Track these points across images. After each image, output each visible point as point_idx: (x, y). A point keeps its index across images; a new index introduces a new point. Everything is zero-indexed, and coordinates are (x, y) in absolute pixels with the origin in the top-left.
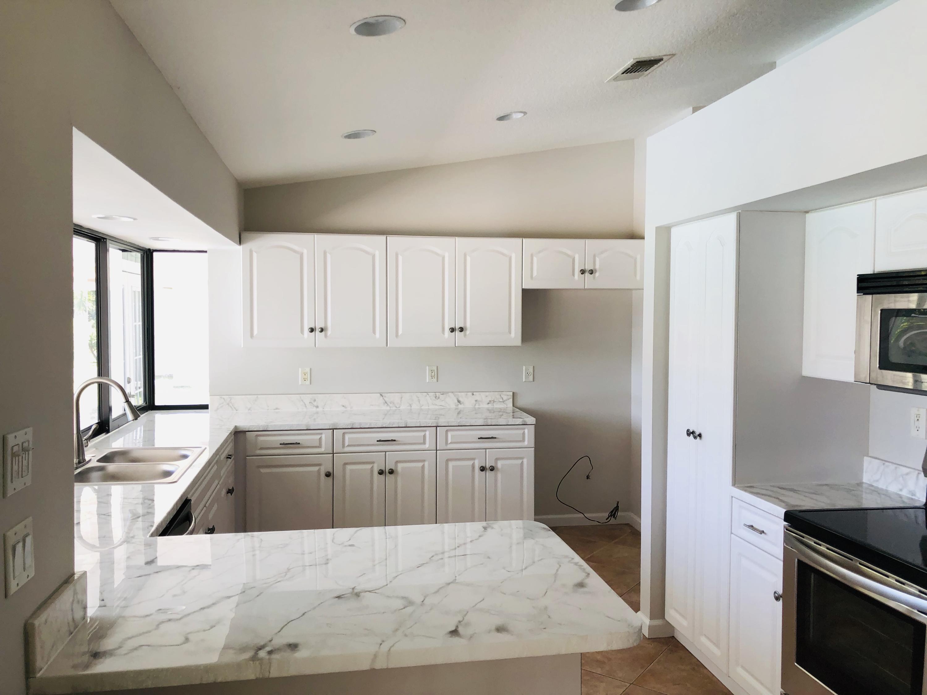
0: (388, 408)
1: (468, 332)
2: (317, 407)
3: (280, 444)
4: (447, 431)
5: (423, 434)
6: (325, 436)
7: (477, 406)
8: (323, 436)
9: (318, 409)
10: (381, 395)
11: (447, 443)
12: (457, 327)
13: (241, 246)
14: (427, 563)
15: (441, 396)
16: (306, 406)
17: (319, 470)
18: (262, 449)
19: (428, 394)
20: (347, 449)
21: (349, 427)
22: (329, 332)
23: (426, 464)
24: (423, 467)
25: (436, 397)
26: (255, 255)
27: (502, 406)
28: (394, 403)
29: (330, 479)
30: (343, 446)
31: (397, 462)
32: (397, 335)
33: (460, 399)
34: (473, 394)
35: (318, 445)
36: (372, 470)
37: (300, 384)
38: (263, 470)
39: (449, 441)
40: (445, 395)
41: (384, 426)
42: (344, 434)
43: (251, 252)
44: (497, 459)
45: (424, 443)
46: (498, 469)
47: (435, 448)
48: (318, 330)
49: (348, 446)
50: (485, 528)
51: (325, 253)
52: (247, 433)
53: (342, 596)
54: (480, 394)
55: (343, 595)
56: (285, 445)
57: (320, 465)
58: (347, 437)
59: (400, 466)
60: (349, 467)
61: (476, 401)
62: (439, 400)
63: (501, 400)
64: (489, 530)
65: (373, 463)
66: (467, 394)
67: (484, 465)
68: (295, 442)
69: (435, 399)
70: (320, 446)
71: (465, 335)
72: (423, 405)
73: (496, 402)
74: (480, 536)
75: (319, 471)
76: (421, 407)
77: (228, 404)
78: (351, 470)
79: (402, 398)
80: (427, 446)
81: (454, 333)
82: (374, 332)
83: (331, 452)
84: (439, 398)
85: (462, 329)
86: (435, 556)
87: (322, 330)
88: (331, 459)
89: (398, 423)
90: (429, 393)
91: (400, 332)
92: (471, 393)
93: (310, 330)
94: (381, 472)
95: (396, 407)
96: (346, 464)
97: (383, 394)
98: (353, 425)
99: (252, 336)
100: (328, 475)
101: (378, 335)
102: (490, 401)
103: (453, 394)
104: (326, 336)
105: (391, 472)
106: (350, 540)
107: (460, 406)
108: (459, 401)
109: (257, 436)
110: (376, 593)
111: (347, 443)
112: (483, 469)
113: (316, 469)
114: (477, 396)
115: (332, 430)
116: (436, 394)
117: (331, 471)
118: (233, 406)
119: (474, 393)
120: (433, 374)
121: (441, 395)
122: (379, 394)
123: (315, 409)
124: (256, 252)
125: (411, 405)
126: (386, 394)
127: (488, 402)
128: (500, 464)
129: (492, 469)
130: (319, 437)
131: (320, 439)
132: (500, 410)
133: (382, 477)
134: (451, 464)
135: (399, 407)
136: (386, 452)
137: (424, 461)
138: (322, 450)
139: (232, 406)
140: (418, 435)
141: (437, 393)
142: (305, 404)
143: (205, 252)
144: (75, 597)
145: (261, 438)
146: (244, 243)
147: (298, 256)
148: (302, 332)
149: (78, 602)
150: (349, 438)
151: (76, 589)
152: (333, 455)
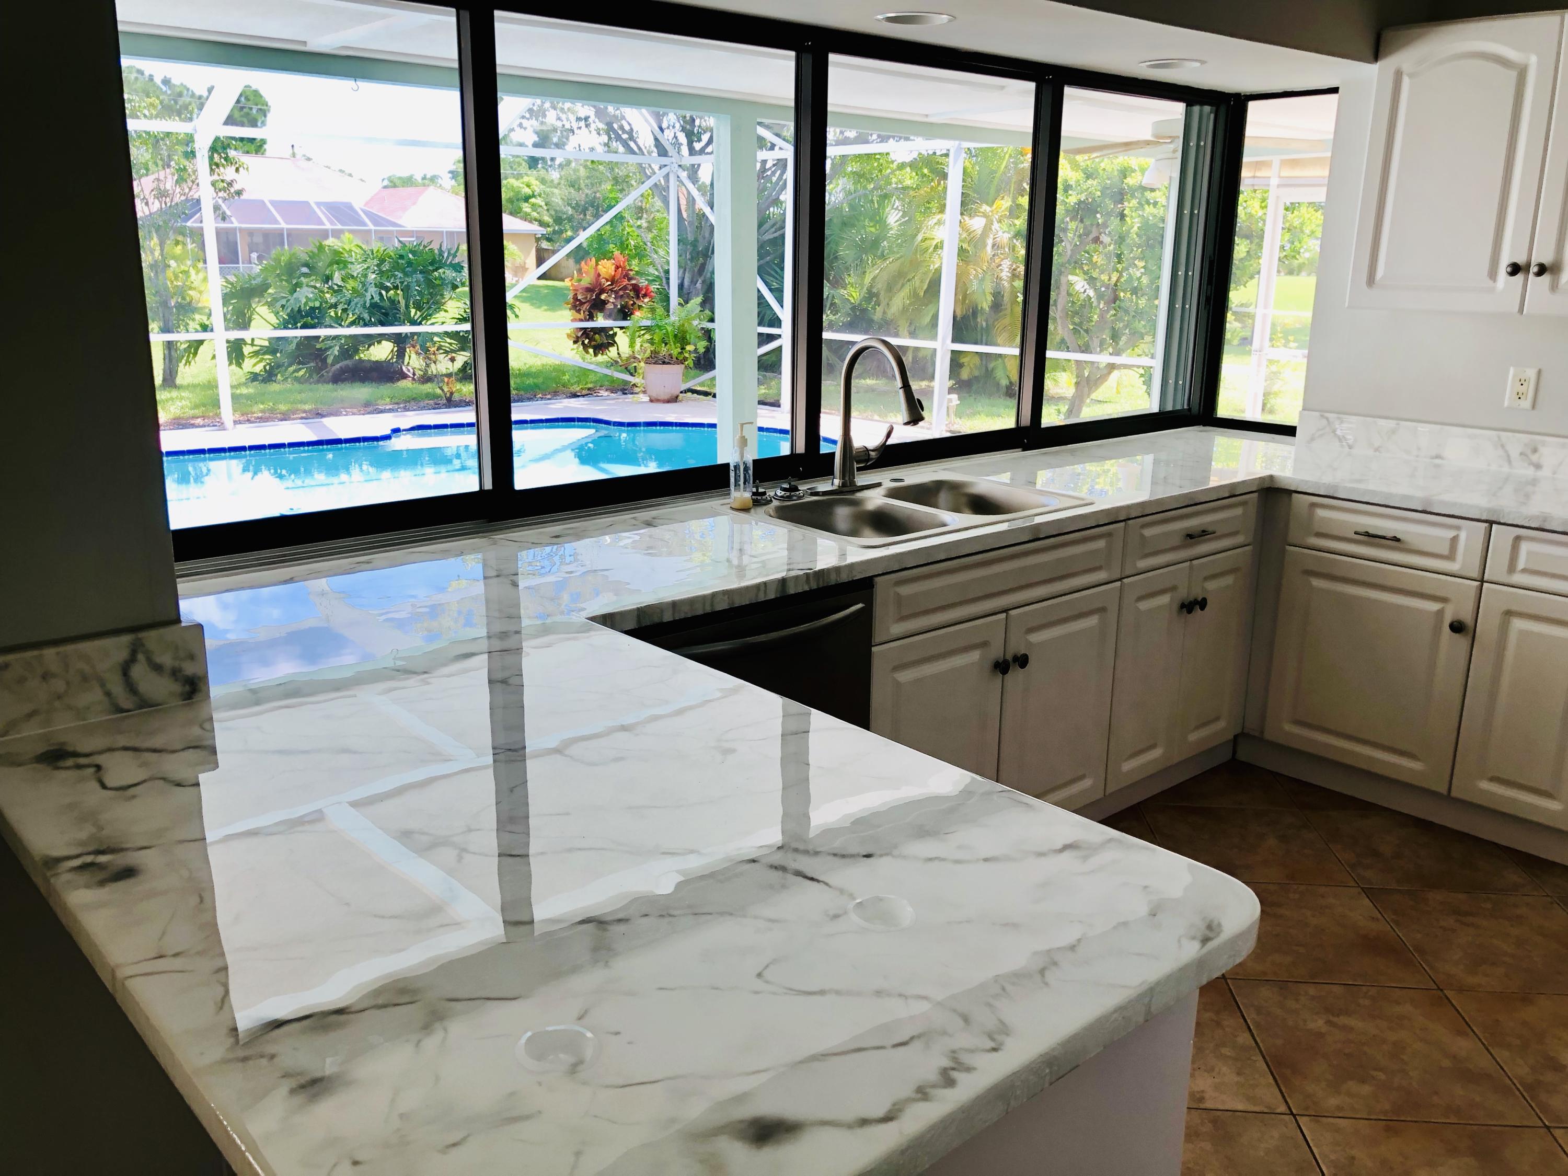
3: (1356, 533)
6: (1471, 536)
8: (1463, 536)
13: (1378, 63)
16: (1509, 462)
18: (1320, 535)
20: (1518, 578)
21: (1533, 526)
22: (1565, 277)
26: (1406, 82)
29: (1461, 642)
30: (1512, 568)
35: (1446, 552)
37: (1506, 404)
38: (1317, 583)
42: (1518, 539)
43: (1398, 75)
48: (1534, 269)
49: (1524, 571)
52: (1295, 495)
56: (1371, 537)
57: (1444, 600)
58: (1524, 547)
60: (1518, 624)
68: (1390, 535)
70: (1451, 557)
75: (1440, 613)
77: (1334, 432)
78: (1523, 633)
83: (1475, 574)
87: (1542, 270)
88: (1473, 594)
93: (1509, 269)
96: (1509, 614)
98: (1544, 521)
99: (1371, 280)
100: (1457, 627)
109: (1313, 505)
111: (1521, 564)
113: (1434, 607)
115: (1486, 525)
117: (1467, 618)
124: (1411, 76)
130: (1452, 534)
131: (1454, 540)
138: (1454, 567)
142: (1508, 456)
143: (1335, 90)
144: (141, 657)
145: (1321, 513)
146: (1386, 55)
147: (1514, 74)
148: (1493, 275)
149: (158, 668)
150: (1529, 553)
151: (143, 645)
152: (1482, 586)
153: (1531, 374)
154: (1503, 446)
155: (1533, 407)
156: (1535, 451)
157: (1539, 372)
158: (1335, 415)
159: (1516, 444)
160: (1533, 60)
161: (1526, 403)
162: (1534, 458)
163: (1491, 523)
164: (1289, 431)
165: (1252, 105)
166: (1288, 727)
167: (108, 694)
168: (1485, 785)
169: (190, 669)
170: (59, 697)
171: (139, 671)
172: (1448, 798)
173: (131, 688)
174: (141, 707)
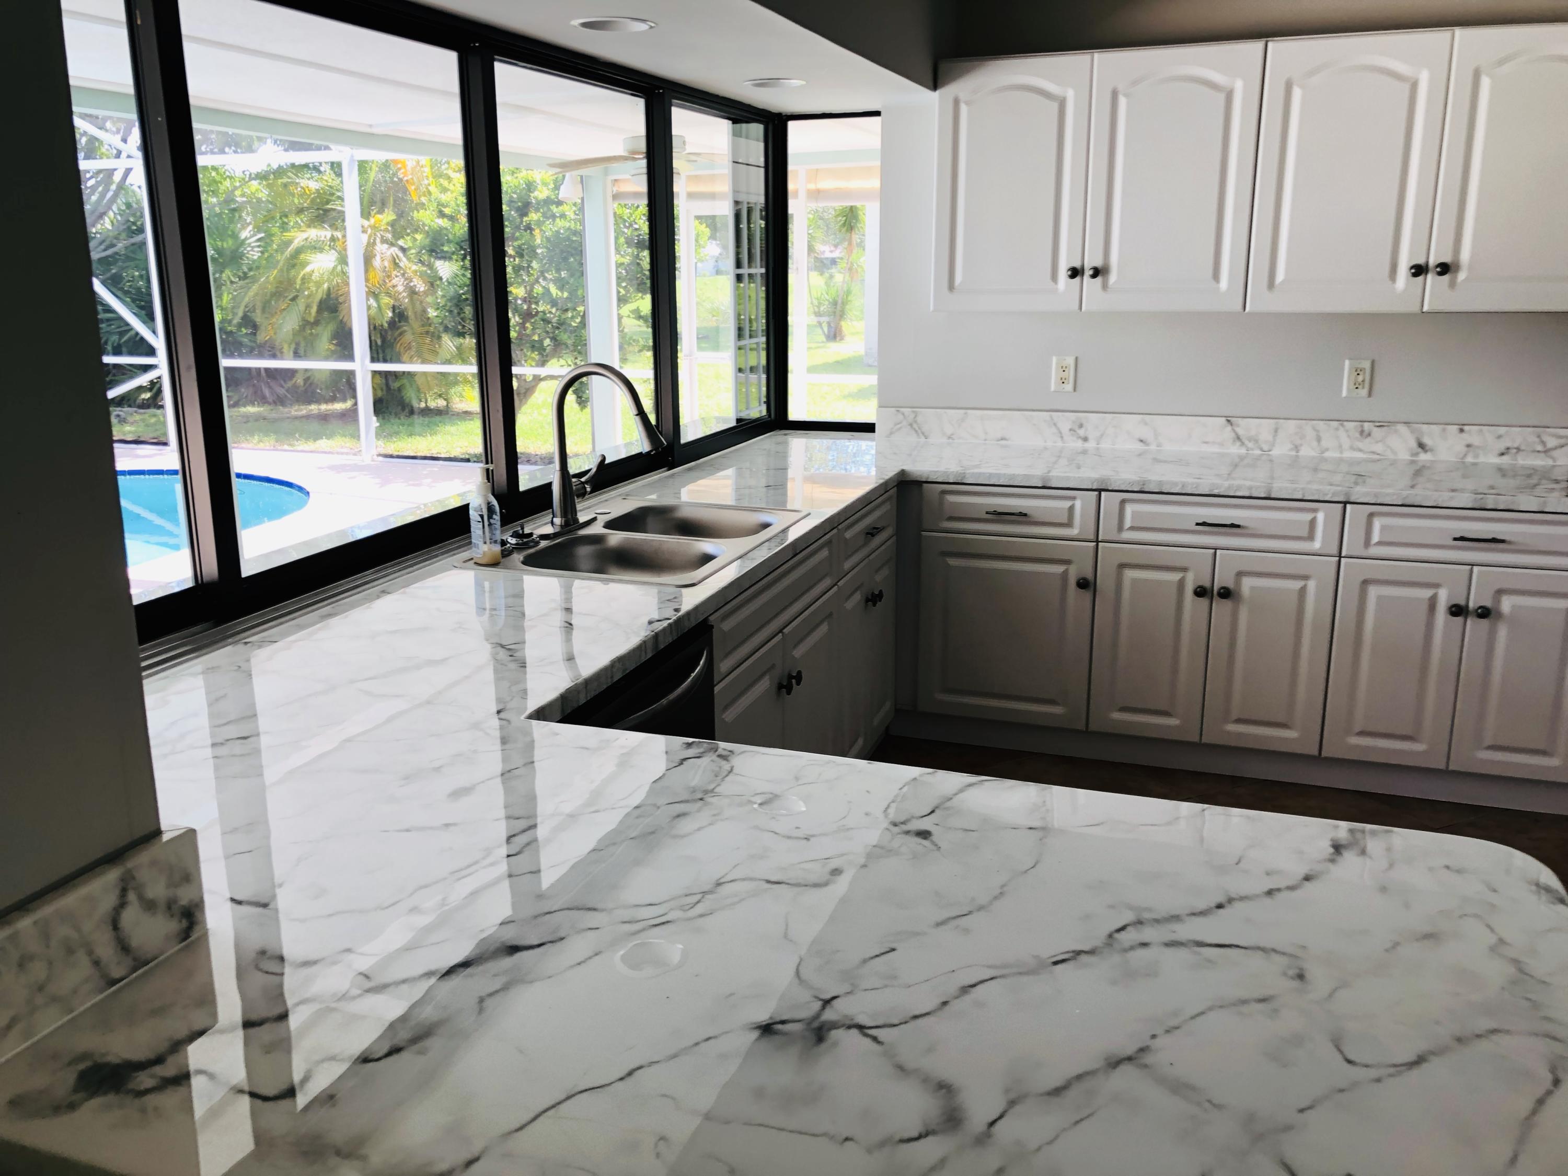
0: (1243, 451)
1: (1462, 276)
2: (1085, 439)
3: (987, 513)
4: (1371, 515)
5: (1308, 517)
6: (1082, 505)
7: (1470, 459)
8: (1078, 504)
9: (1087, 445)
10: (1228, 421)
11: (1367, 543)
12: (1432, 262)
13: (938, 92)
14: (1091, 952)
15: (1377, 432)
16: (1062, 437)
17: (1066, 572)
18: (951, 519)
19: (1342, 425)
20: (1126, 535)
21: (1135, 489)
22: (1113, 278)
23: (1312, 585)
24: (1303, 591)
25: (1362, 432)
26: (964, 109)
27: (1540, 462)
28: (1256, 441)
29: (1087, 595)
30: (1120, 528)
31: (1240, 574)
32: (1271, 284)
33: (1426, 440)
34: (1462, 431)
35: (1065, 521)
36: (1181, 584)
37: (1053, 389)
38: (952, 562)
39: (1376, 538)
40: (1385, 428)
41: (1216, 492)
42: (1123, 502)
43: (956, 102)
44: (1500, 592)
45: (1311, 537)
46: (1499, 615)
47: (1335, 551)
48: (1088, 273)
49: (1132, 528)
50: (1338, 848)
51: (1115, 95)
52: (925, 485)
53: (780, 1027)
54: (1481, 431)
55: (783, 1022)
56: (1000, 516)
57: (1067, 562)
58: (1129, 509)
59: (1247, 584)
60: (1130, 574)
61: (1468, 446)
62: (1368, 440)
63: (1540, 448)
64: (1349, 857)
65: (1184, 569)
66: (1444, 430)
67: (1462, 602)
68: (1017, 511)
69: (1357, 435)
70: (1069, 524)
71: (1452, 285)
72: (1327, 450)
73: (1523, 450)
74: (1307, 878)
75: (1065, 576)
76: (1323, 452)
77: (911, 425)
78: (1135, 581)
79: (1276, 431)
80: (1317, 545)
81: (1421, 278)
82: (1216, 276)
83: (1092, 536)
84: (1369, 435)
85: (1444, 269)
86: (1129, 928)
87: (1096, 272)
88: (1091, 554)
89: (1250, 488)
90: (1345, 423)
91: (1280, 277)
92: (1456, 426)
93: (1070, 273)
94: (1201, 592)
95: (1262, 450)
96: (1122, 566)
97: (1232, 420)
98: (1144, 485)
99: (951, 287)
100: (1083, 584)
101: (1224, 284)
102: (1508, 449)
103: (1408, 427)
104: (1105, 286)
105: (1226, 593)
106: (933, 812)
107: (1424, 457)
108: (1421, 446)
109: (944, 492)
110: (875, 1039)
111: (1128, 523)
112: (1457, 611)
113: (1059, 569)
114: (1473, 435)
115: (1096, 493)
116: (1362, 426)
117: (1089, 575)
118: (919, 428)
119: (1466, 428)
120: (1360, 378)
121: (1376, 429)
122: (1224, 419)
123: (1079, 444)
124: (967, 103)
125: (1297, 448)
126: (1239, 419)
127: (1503, 449)
128: (1507, 604)
129: (1484, 613)
130: (1067, 504)
131: (1071, 509)
132: (1531, 472)
133: (1204, 602)
134: (1374, 592)
135: (1270, 451)
136: (1216, 549)
137: (1306, 578)
138: (1074, 532)
139: (917, 429)
140: (1299, 518)
141: (1366, 424)
142: (1061, 433)
143: (877, 114)
144: (132, 896)
145: (951, 498)
146: (944, 84)
147: (1055, 106)
148: (1054, 277)
149: (149, 906)
150: (1133, 512)
151: (134, 878)
152: (1097, 545)
153: (1070, 361)
154: (1055, 424)
155: (1075, 390)
156: (1081, 426)
157: (1077, 358)
158: (910, 410)
159: (1065, 422)
160: (1070, 94)
161: (1069, 387)
162: (1081, 432)
163: (1100, 491)
164: (869, 428)
165: (792, 125)
166: (941, 696)
167: (97, 963)
168: (1117, 716)
169: (185, 896)
170: (41, 988)
171: (131, 916)
172: (1087, 734)
173: (124, 947)
174: (135, 969)
